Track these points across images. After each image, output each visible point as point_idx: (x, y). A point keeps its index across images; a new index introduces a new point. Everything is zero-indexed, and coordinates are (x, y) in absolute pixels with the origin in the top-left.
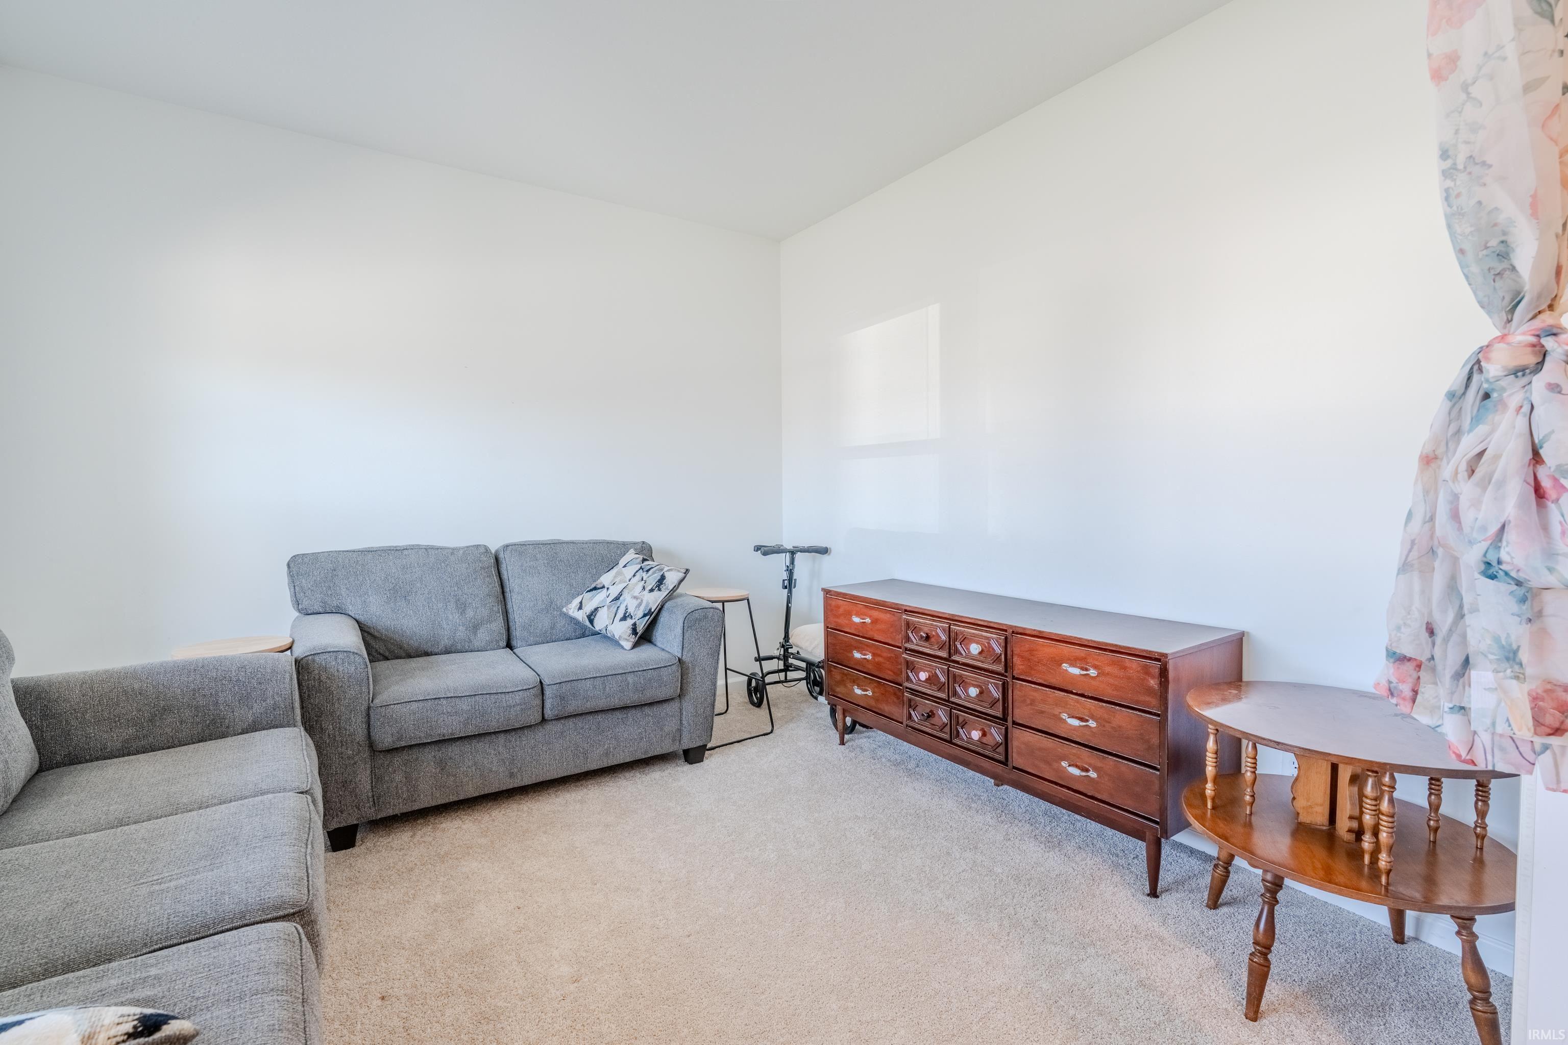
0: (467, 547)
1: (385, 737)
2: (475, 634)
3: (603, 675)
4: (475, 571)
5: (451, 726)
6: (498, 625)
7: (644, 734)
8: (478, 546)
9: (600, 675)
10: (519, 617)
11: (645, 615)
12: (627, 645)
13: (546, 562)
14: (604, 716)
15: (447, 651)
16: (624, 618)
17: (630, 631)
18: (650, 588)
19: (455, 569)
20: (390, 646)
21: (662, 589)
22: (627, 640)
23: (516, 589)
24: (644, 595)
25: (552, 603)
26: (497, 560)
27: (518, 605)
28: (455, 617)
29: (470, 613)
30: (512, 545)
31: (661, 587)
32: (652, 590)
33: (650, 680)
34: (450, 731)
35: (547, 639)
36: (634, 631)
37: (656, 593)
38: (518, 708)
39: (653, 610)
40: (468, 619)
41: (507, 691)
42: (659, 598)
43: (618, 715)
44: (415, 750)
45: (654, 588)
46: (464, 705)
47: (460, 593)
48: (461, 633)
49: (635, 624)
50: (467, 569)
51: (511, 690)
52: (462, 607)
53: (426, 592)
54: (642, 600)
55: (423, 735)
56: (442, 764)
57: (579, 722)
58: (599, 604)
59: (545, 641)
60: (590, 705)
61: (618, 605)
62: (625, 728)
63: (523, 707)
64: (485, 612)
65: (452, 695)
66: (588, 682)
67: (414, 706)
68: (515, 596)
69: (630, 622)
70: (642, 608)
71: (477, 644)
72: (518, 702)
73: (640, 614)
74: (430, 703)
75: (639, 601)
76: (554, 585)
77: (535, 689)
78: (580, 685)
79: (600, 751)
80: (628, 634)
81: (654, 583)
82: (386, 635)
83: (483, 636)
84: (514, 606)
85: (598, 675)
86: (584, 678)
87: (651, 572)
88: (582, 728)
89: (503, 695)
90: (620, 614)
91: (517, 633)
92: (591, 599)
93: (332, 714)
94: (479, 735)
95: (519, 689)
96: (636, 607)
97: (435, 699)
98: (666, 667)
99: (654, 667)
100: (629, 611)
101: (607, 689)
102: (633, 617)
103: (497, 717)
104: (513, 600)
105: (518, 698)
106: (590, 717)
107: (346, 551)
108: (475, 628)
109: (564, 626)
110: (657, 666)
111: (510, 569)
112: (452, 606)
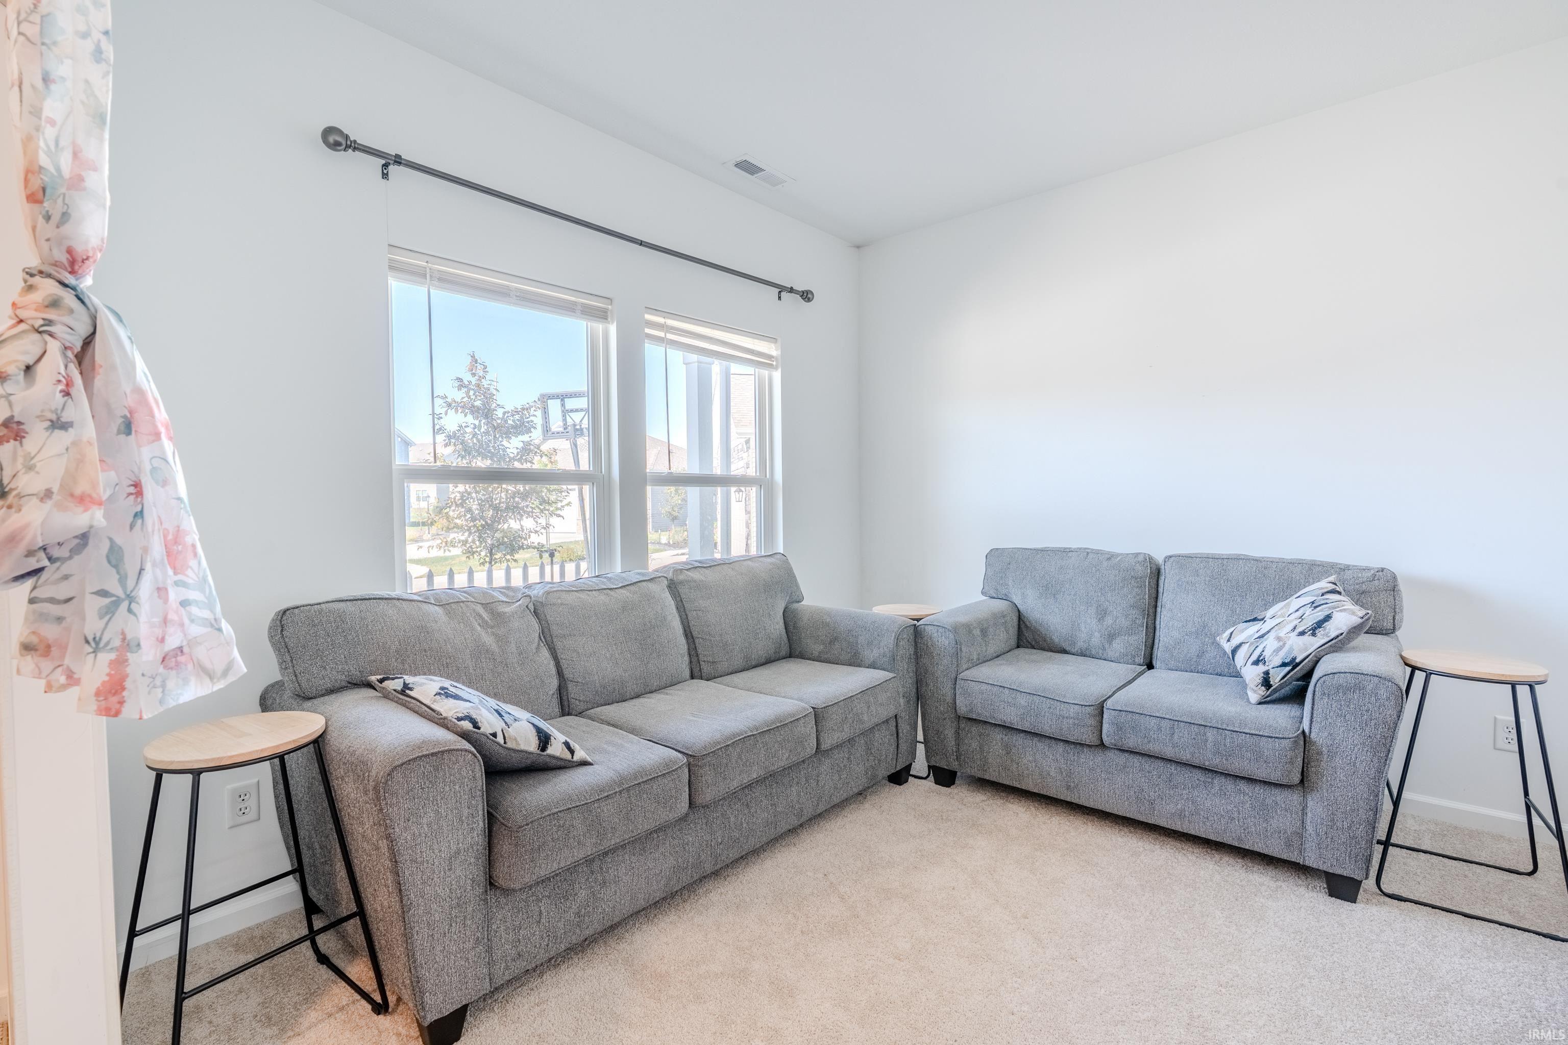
0: (1127, 554)
1: (962, 706)
2: (1110, 643)
3: (1175, 718)
4: (1124, 579)
5: (1010, 716)
6: (1139, 638)
7: (1236, 815)
8: (1137, 555)
9: (1171, 718)
10: (1164, 637)
11: (1284, 665)
12: (1254, 697)
13: (1207, 579)
14: (1179, 769)
15: (1083, 654)
16: (1256, 663)
17: (1259, 680)
18: (1300, 629)
19: (1104, 575)
20: (1037, 637)
21: (1319, 635)
22: (1255, 692)
23: (1168, 606)
24: (1290, 637)
25: (1204, 627)
26: (1157, 573)
27: (1165, 622)
28: (1093, 623)
29: (1109, 621)
30: (1176, 556)
31: (1317, 631)
32: (1302, 633)
33: (1240, 747)
34: (1009, 720)
35: (1192, 667)
36: (1266, 682)
37: (1307, 638)
38: (1071, 721)
39: (1298, 660)
40: (1105, 626)
41: (1064, 700)
42: (1312, 645)
43: (1198, 774)
44: (988, 726)
45: (1306, 631)
46: (1022, 700)
47: (1103, 599)
48: (1096, 640)
49: (1267, 673)
50: (1116, 576)
51: (1068, 701)
52: (1102, 614)
53: (1073, 593)
54: (1284, 644)
55: (988, 715)
56: (1008, 749)
57: (1147, 764)
58: (1246, 639)
59: (1188, 670)
60: (1154, 748)
61: (1258, 644)
62: (1208, 795)
63: (1076, 722)
64: (1124, 623)
65: (1015, 688)
66: (1154, 721)
67: (984, 687)
68: (1164, 612)
69: (1261, 668)
70: (1282, 654)
71: (1110, 654)
72: (1072, 716)
73: (1277, 661)
74: (996, 689)
75: (1281, 643)
76: (1211, 607)
77: (1092, 708)
78: (1142, 719)
79: (1171, 808)
80: (1256, 683)
81: (1311, 624)
82: (1034, 627)
83: (1118, 646)
84: (1162, 623)
85: (1167, 716)
86: (1149, 714)
87: (1318, 609)
88: (1149, 772)
89: (1059, 703)
90: (1254, 657)
91: (1159, 654)
92: (1243, 631)
93: (933, 674)
94: (1034, 733)
95: (1076, 702)
96: (1274, 651)
97: (1000, 686)
98: (1271, 737)
99: (1253, 732)
100: (1264, 654)
101: (1176, 737)
102: (1267, 664)
103: (1050, 723)
104: (1162, 617)
105: (1073, 710)
106: (1161, 764)
107: (1024, 549)
108: (1111, 637)
109: (1215, 658)
110: (1257, 733)
111: (1168, 584)
112: (1092, 611)
